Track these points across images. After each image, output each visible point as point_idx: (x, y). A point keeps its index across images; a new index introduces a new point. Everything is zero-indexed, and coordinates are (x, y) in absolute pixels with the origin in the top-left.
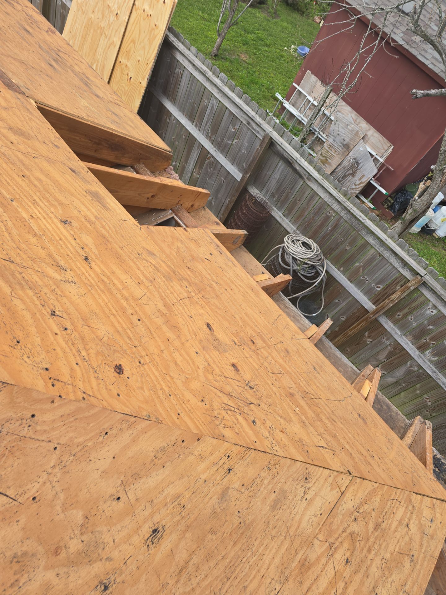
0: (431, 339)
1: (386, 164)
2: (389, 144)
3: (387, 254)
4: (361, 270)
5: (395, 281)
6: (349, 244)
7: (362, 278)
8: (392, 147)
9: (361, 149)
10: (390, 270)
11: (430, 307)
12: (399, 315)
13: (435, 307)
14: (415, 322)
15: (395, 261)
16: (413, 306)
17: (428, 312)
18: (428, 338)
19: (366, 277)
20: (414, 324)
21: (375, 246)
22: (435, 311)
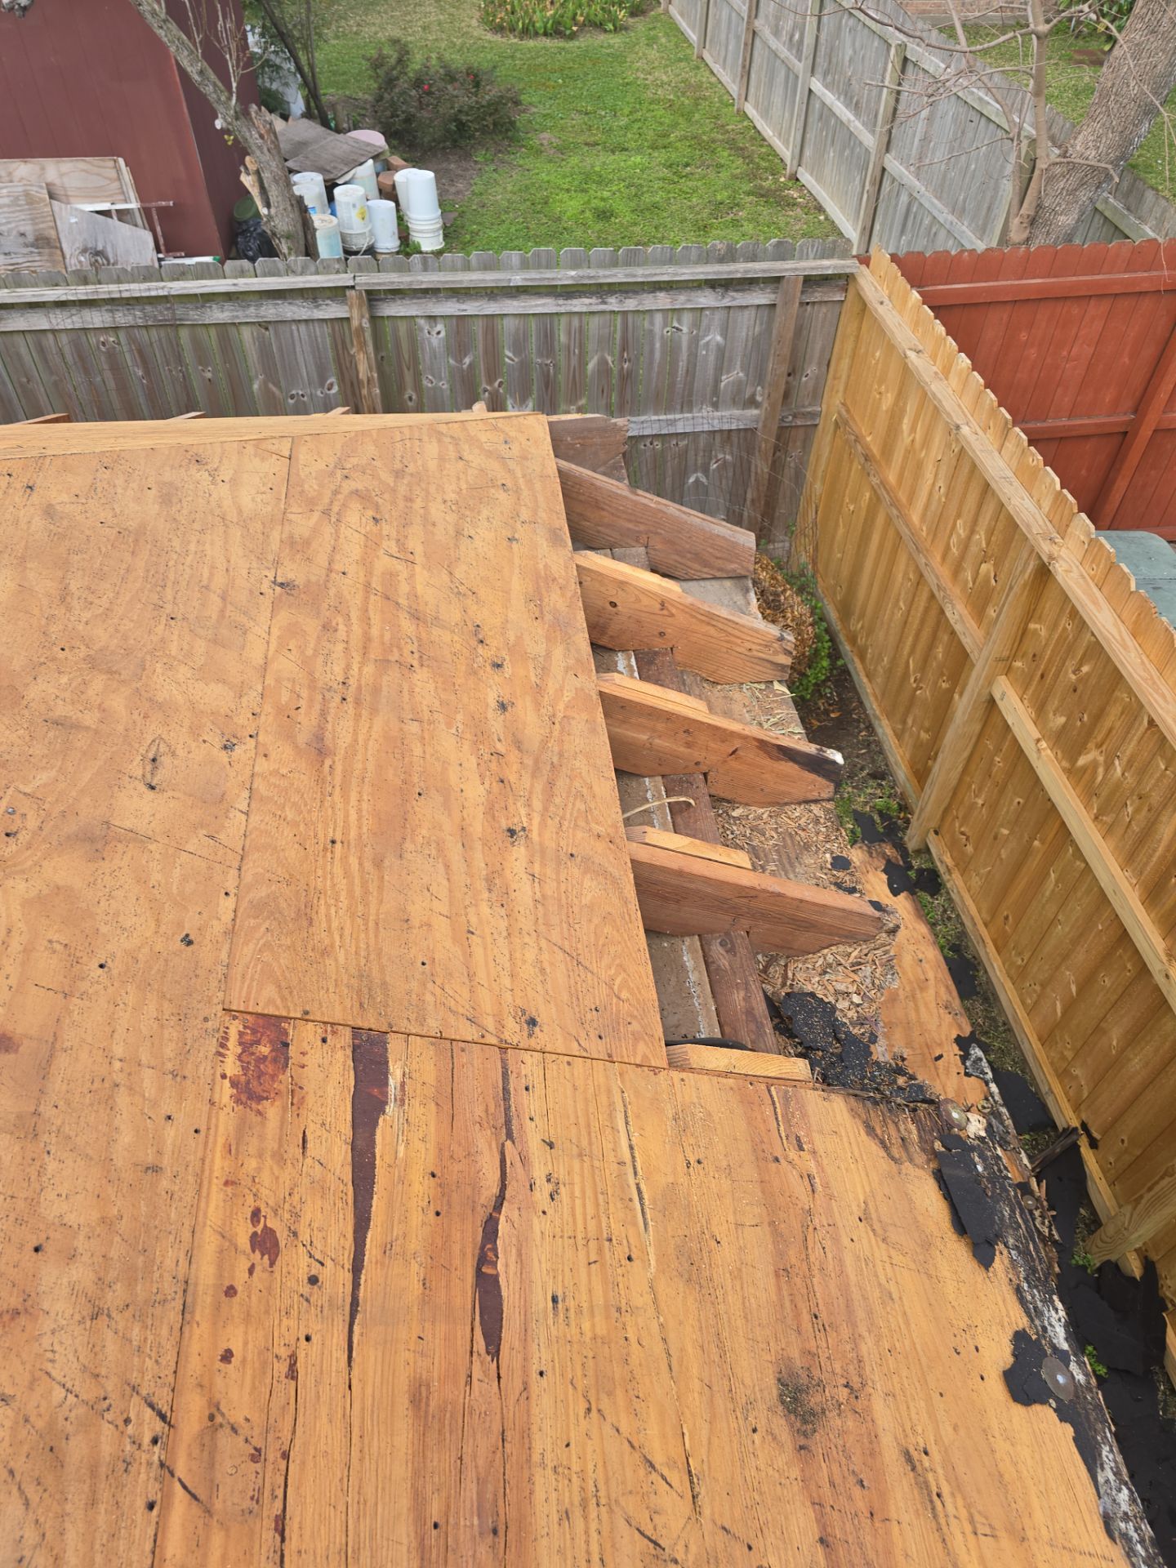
0: (490, 381)
1: (147, 205)
2: (108, 162)
3: (270, 311)
4: (274, 389)
5: (336, 346)
6: (201, 364)
7: (291, 401)
8: (121, 161)
9: (73, 220)
10: (310, 336)
11: (426, 328)
12: (410, 399)
13: (432, 318)
14: (441, 379)
15: (294, 308)
16: (406, 356)
17: (435, 341)
18: (484, 385)
19: (294, 392)
20: (445, 386)
21: (237, 317)
22: (440, 327)
